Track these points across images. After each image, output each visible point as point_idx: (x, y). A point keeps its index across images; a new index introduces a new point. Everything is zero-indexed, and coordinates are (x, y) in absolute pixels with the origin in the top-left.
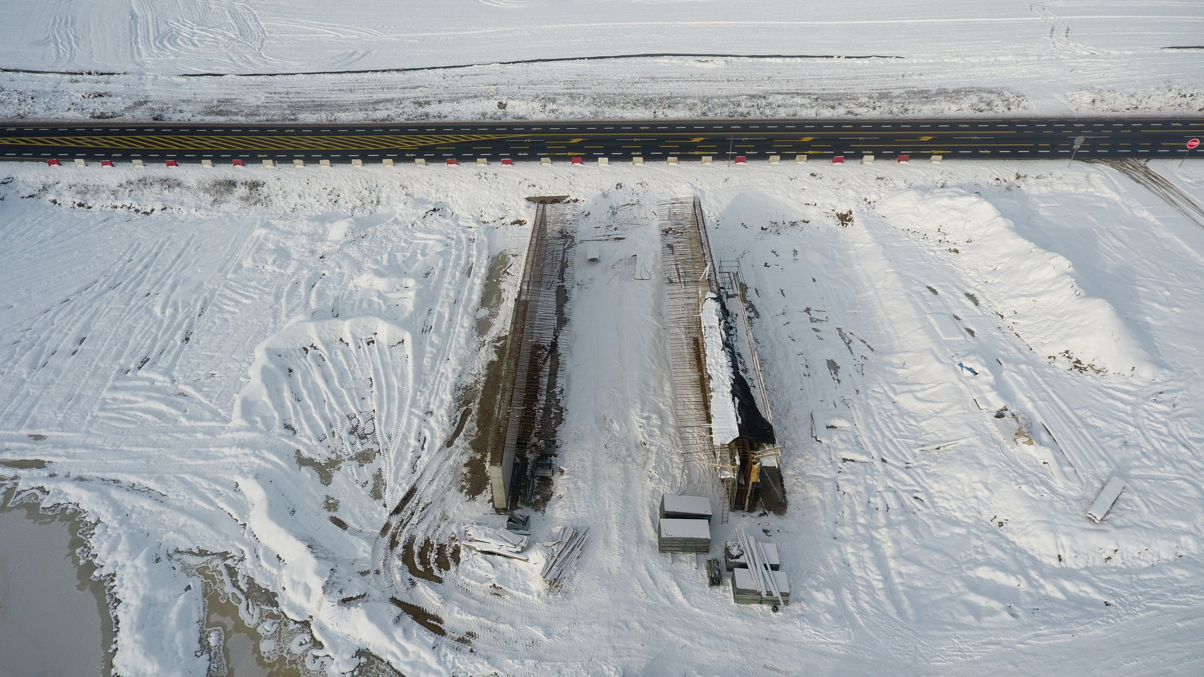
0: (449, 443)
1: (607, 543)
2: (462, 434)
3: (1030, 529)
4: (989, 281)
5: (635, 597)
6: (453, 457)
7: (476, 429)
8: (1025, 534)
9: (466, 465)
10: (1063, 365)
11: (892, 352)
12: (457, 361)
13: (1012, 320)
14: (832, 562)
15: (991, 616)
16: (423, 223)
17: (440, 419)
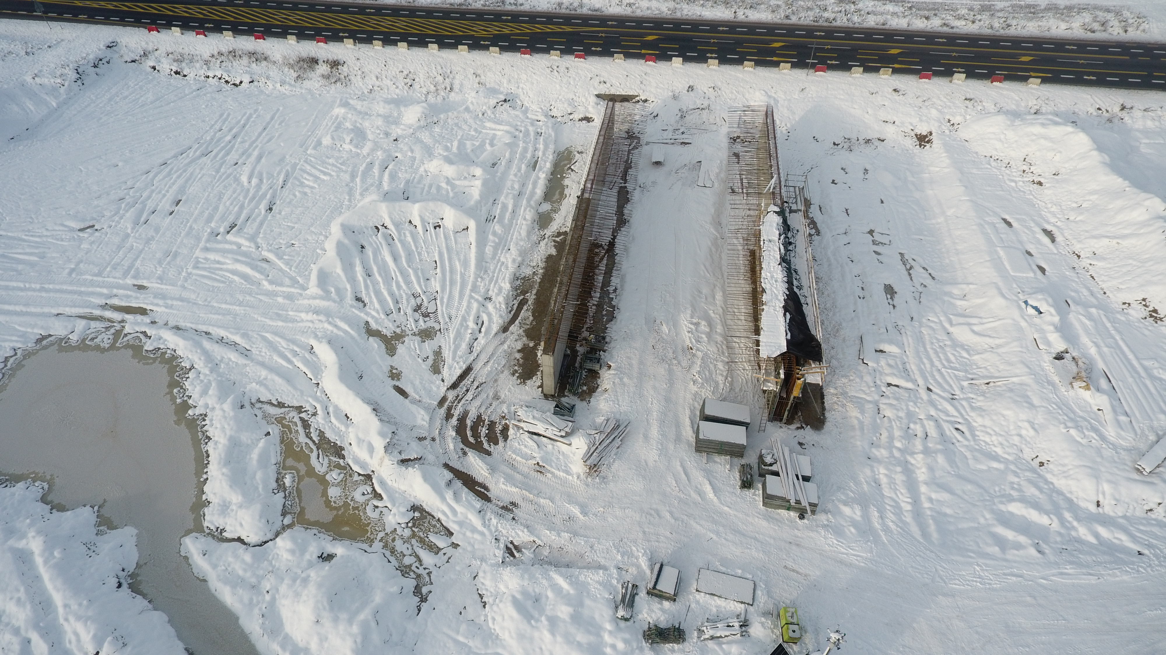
0: (505, 329)
1: (646, 437)
2: (517, 322)
3: (1071, 472)
4: (1072, 218)
5: (668, 489)
6: (508, 343)
7: (531, 318)
8: (1066, 477)
9: (519, 351)
10: (1137, 312)
11: (954, 283)
12: (518, 252)
13: (1089, 262)
14: (863, 480)
15: (1017, 550)
16: (493, 113)
17: (498, 306)
